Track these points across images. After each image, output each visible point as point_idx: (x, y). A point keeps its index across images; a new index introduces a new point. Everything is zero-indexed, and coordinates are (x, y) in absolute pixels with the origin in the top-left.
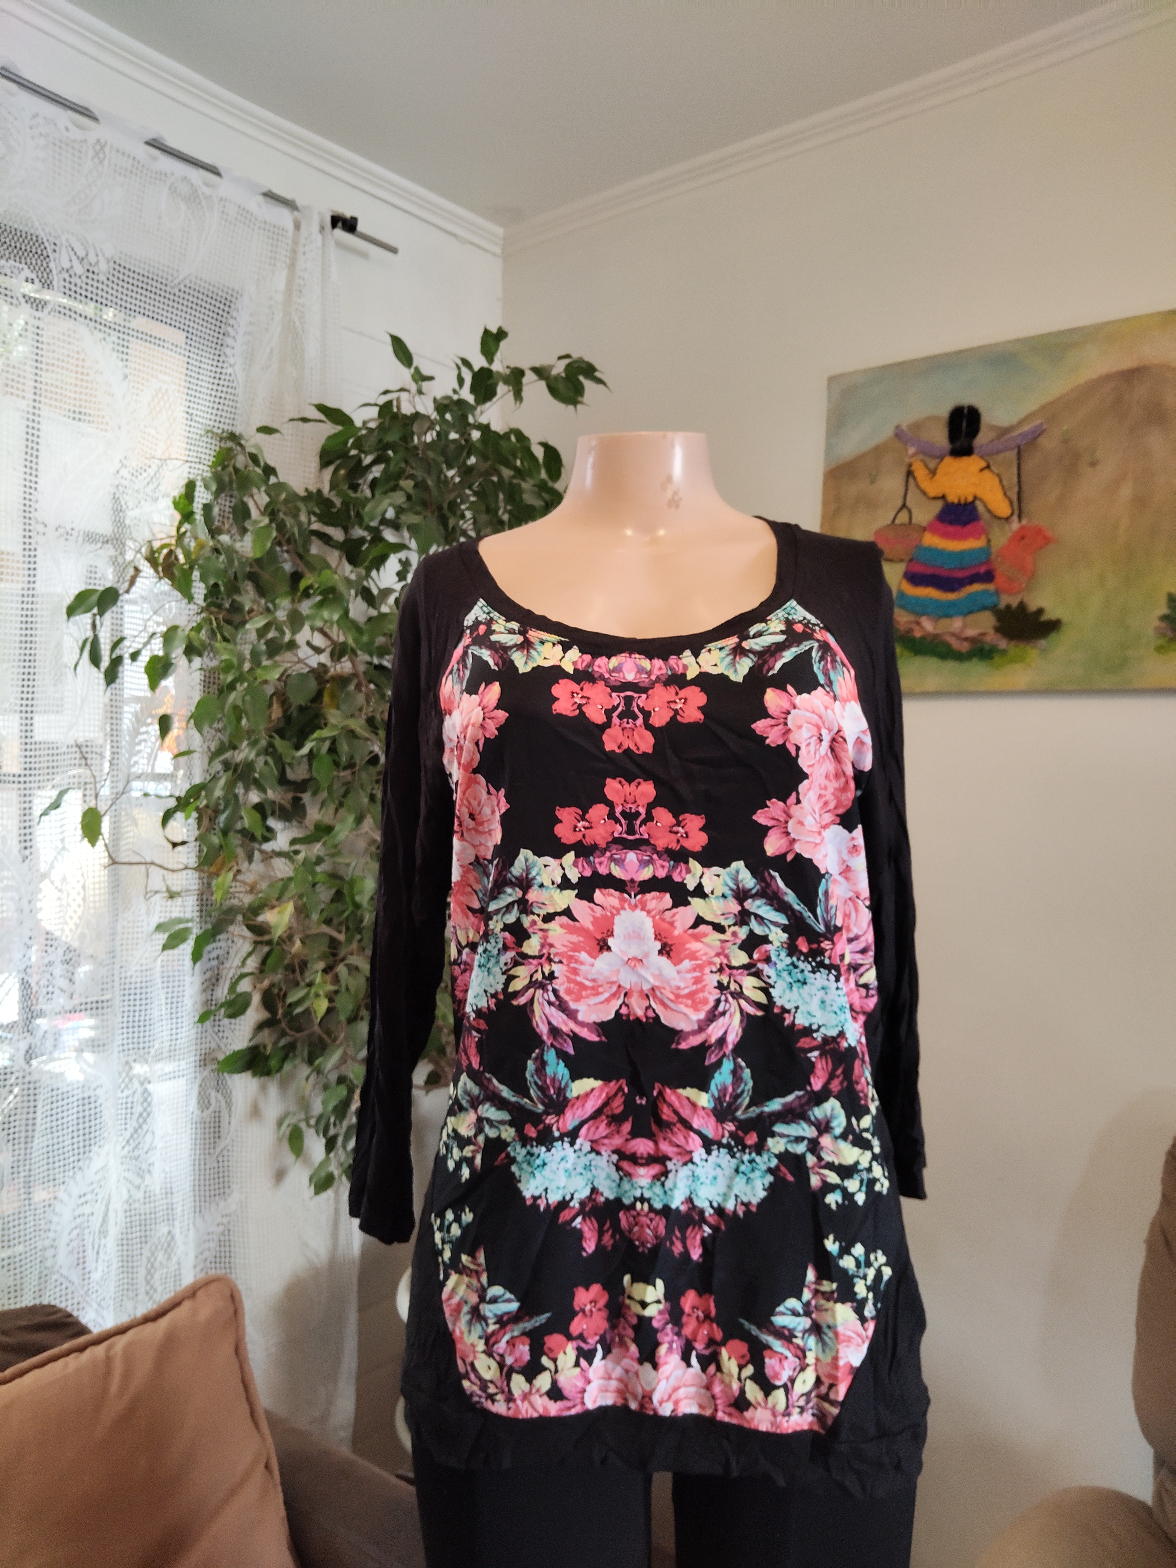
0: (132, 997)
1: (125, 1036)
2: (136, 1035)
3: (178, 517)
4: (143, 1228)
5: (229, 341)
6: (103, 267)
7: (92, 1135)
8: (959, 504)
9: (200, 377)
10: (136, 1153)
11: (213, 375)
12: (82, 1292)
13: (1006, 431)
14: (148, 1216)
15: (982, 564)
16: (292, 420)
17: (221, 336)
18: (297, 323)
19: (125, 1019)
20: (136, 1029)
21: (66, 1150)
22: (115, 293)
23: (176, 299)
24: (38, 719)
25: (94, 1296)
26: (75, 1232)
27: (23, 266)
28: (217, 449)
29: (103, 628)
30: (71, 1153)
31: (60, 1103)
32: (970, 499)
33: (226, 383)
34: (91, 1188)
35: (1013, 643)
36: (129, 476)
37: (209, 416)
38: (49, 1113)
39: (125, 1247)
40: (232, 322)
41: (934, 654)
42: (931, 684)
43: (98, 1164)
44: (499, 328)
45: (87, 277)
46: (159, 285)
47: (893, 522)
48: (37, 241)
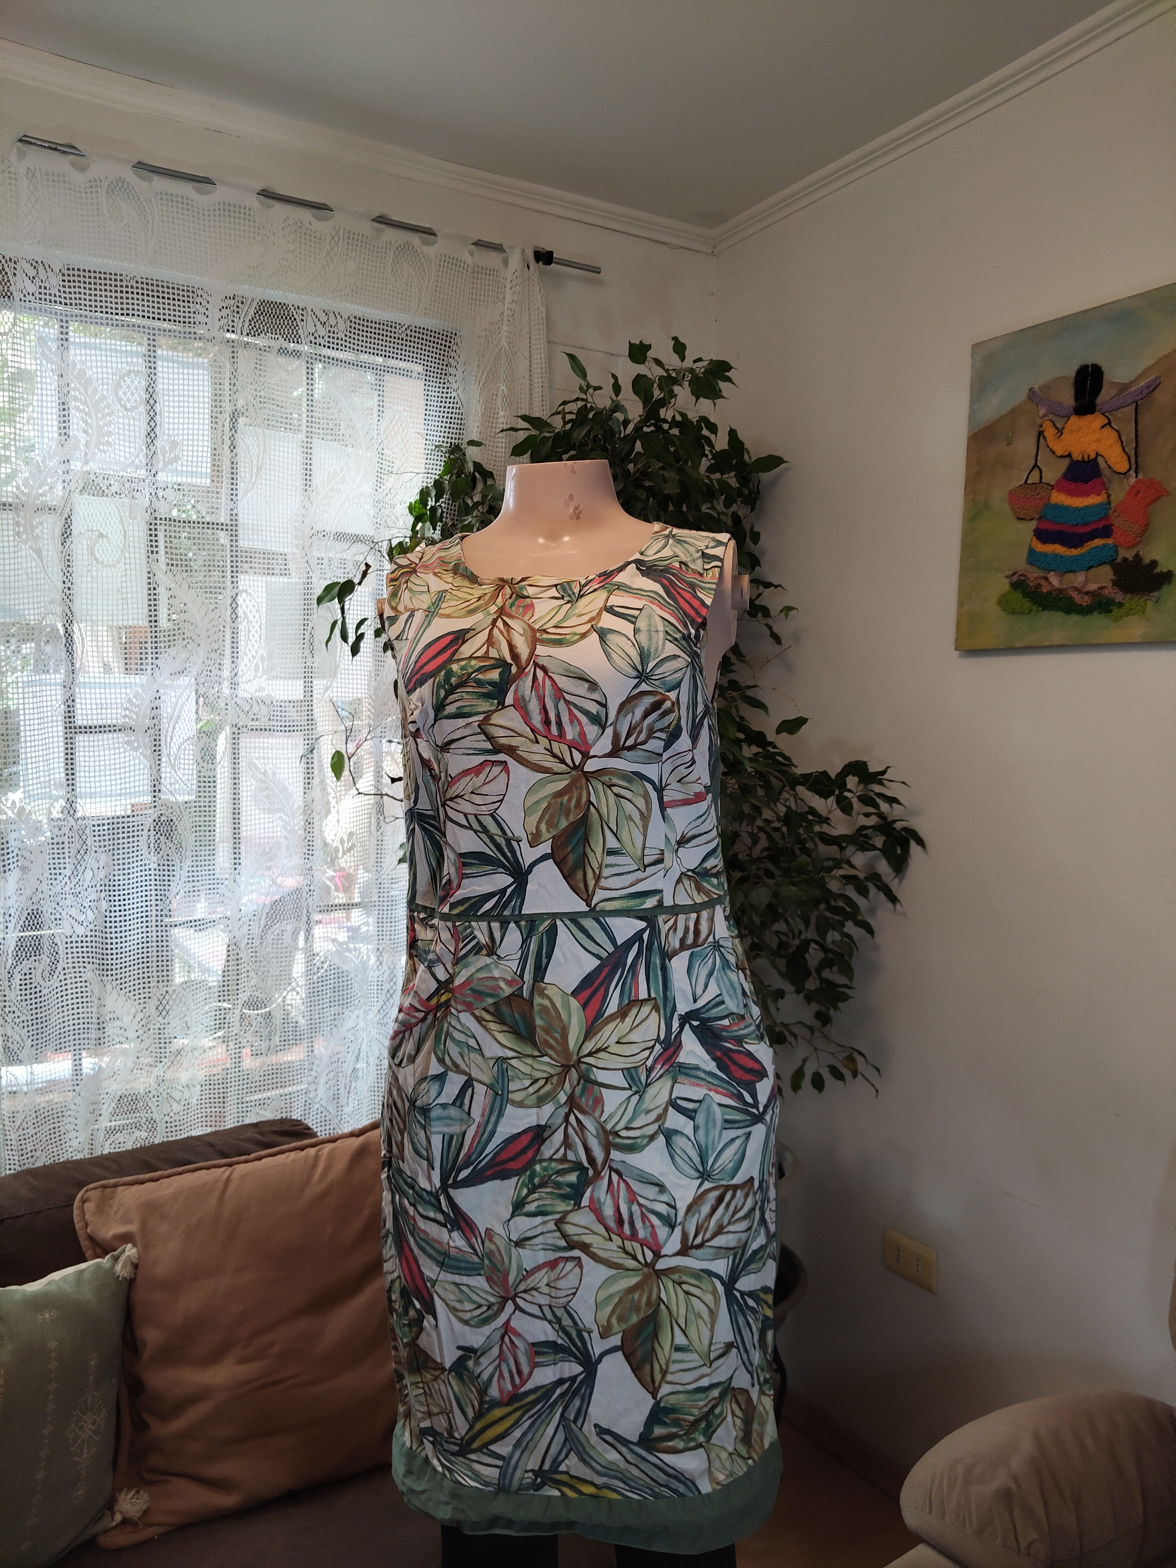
6: (342, 326)
7: (345, 1001)
8: (1083, 461)
9: (429, 403)
11: (439, 399)
12: (337, 1121)
13: (1125, 387)
16: (499, 431)
17: (444, 367)
21: (324, 1011)
22: (352, 341)
23: (404, 342)
26: (332, 1074)
27: (278, 336)
28: (446, 459)
29: (351, 611)
30: (328, 1014)
32: (1093, 456)
33: (451, 405)
34: (344, 1042)
35: (1129, 596)
40: (453, 354)
41: (1059, 609)
42: (1057, 637)
43: (349, 1024)
44: (642, 342)
45: (329, 337)
46: (389, 334)
47: (1026, 482)
48: (288, 315)
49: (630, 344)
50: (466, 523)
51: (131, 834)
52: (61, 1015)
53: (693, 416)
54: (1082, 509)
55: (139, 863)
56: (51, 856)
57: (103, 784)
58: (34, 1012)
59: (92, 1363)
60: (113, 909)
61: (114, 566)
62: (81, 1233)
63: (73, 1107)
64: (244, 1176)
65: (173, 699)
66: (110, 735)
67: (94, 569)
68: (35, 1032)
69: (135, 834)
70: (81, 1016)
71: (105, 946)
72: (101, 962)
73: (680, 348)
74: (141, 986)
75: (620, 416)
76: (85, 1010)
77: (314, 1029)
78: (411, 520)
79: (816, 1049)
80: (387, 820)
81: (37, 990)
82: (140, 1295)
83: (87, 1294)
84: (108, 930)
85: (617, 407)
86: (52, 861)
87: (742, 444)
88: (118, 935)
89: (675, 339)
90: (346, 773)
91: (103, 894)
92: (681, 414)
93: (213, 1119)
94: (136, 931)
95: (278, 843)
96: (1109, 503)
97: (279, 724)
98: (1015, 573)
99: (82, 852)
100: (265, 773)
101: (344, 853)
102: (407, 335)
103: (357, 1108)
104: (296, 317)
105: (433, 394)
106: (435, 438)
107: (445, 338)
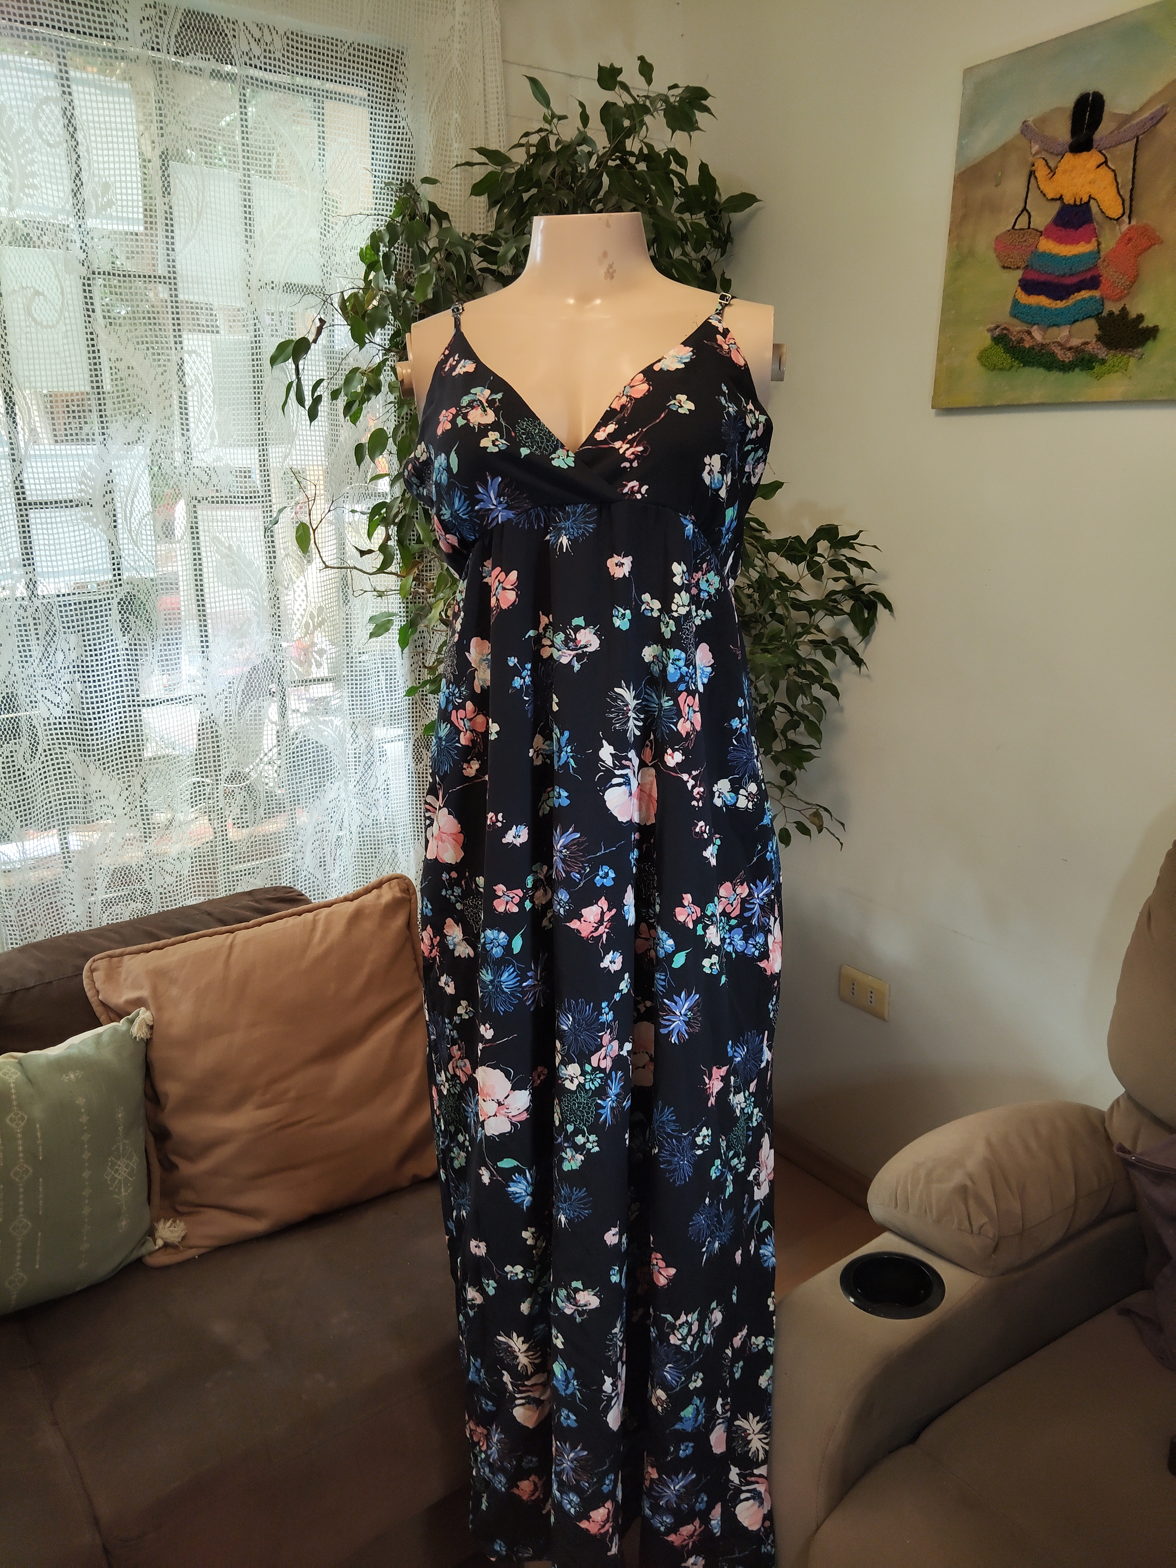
1: (350, 703)
4: (373, 847)
5: (400, 96)
6: (278, 44)
7: (326, 774)
8: (1075, 205)
9: (376, 134)
10: (365, 791)
11: (388, 129)
12: (325, 886)
13: (1127, 119)
16: (457, 166)
17: (391, 92)
18: (459, 69)
20: (359, 698)
21: (305, 783)
22: (290, 68)
23: (347, 63)
24: (271, 449)
25: (334, 890)
26: (317, 843)
28: (397, 199)
29: (306, 372)
30: (309, 786)
32: (1085, 199)
33: (400, 136)
34: (327, 812)
35: (1112, 352)
37: (388, 169)
38: (291, 755)
39: (360, 859)
40: (400, 77)
41: (1040, 365)
42: (1037, 395)
43: (331, 795)
44: (612, 65)
45: (265, 57)
46: (330, 53)
47: (1013, 227)
48: (218, 29)
49: (601, 69)
50: (424, 272)
51: (99, 614)
52: (47, 795)
53: (661, 148)
55: (110, 644)
56: (20, 638)
57: (65, 562)
58: (20, 793)
59: (120, 1115)
60: (88, 690)
61: (53, 326)
62: (93, 1000)
63: (67, 883)
64: (247, 942)
65: (129, 472)
66: (68, 510)
67: (33, 330)
68: (23, 813)
69: (104, 613)
70: (67, 796)
71: (84, 727)
72: (82, 743)
73: (646, 69)
74: (124, 765)
75: (585, 148)
76: (70, 790)
77: (296, 800)
78: (363, 267)
79: (784, 807)
81: (21, 772)
82: (157, 1055)
83: (107, 1054)
84: (86, 711)
85: (584, 139)
86: (21, 644)
87: (714, 180)
88: (96, 716)
89: (641, 58)
90: (312, 545)
91: (77, 675)
92: (647, 145)
93: (206, 888)
94: (113, 712)
95: (249, 619)
96: (1099, 252)
98: (998, 327)
99: (51, 633)
100: (230, 547)
101: (315, 627)
102: (350, 55)
103: (343, 873)
104: (227, 31)
105: (380, 123)
106: (383, 174)
107: (391, 57)
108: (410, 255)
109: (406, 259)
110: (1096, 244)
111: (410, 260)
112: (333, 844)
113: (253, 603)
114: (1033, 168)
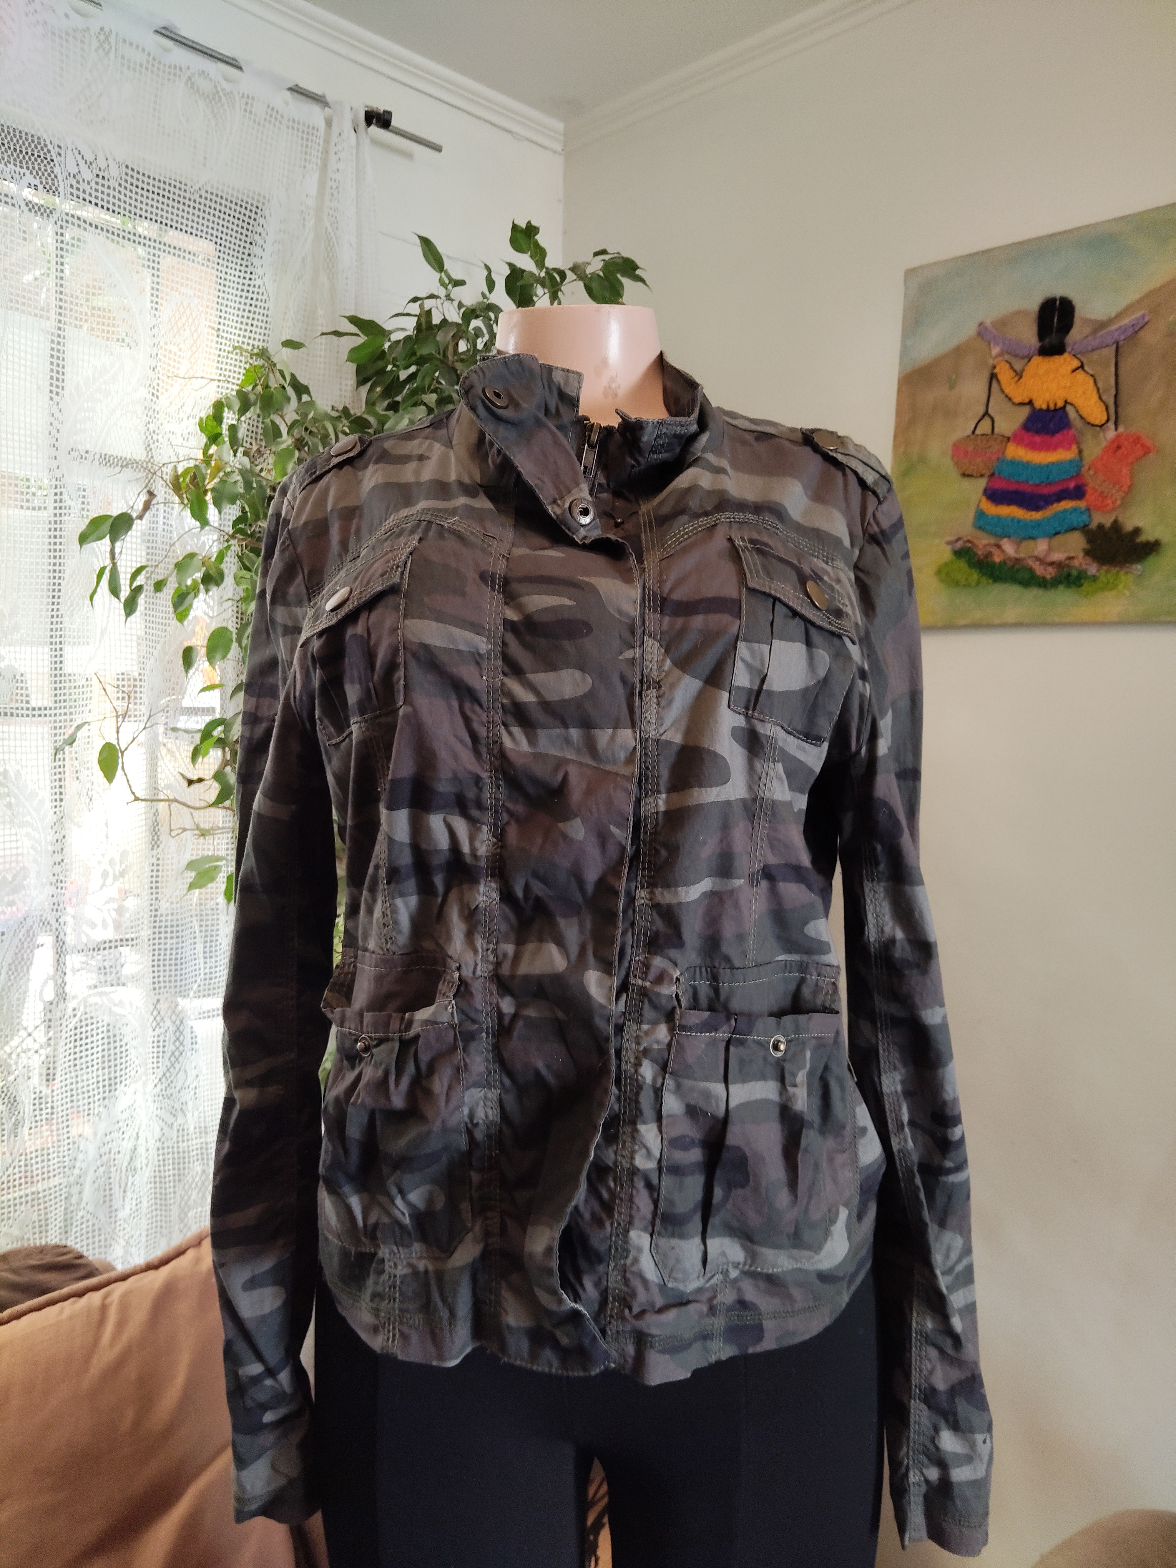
0: (162, 935)
1: (156, 974)
2: (167, 973)
3: (204, 440)
4: (176, 1166)
5: (256, 250)
6: (114, 171)
7: (118, 1074)
8: (1048, 410)
9: (226, 289)
10: (169, 1091)
11: (240, 287)
12: (109, 1230)
13: (1103, 325)
14: (181, 1155)
15: (1072, 478)
16: (323, 334)
17: (248, 245)
18: (330, 229)
19: (156, 958)
20: (167, 968)
21: (90, 1088)
22: (128, 200)
23: (197, 206)
24: (67, 649)
25: (121, 1234)
26: (101, 1170)
27: (24, 170)
28: (247, 366)
29: (123, 556)
30: (96, 1092)
31: (83, 1042)
32: (1060, 404)
33: (255, 296)
34: (117, 1126)
35: (1104, 568)
36: (150, 396)
37: (237, 332)
38: (72, 1051)
39: (158, 1185)
40: (259, 229)
41: (1015, 581)
42: (1011, 614)
43: (124, 1102)
44: (529, 222)
45: (97, 183)
46: (177, 191)
47: (974, 432)
48: (39, 143)
49: (515, 228)
50: (284, 446)
54: (1047, 466)
78: (202, 439)
80: (173, 834)
85: (488, 307)
90: (119, 772)
95: (24, 868)
96: (1081, 459)
97: (25, 705)
98: (959, 539)
100: (5, 774)
101: (115, 878)
102: (201, 196)
103: (134, 1208)
104: (50, 147)
105: (232, 278)
106: (232, 337)
107: (249, 207)
108: (260, 431)
109: (254, 435)
110: (1077, 451)
111: (259, 437)
112: (124, 1169)
113: (33, 847)
114: (997, 370)
